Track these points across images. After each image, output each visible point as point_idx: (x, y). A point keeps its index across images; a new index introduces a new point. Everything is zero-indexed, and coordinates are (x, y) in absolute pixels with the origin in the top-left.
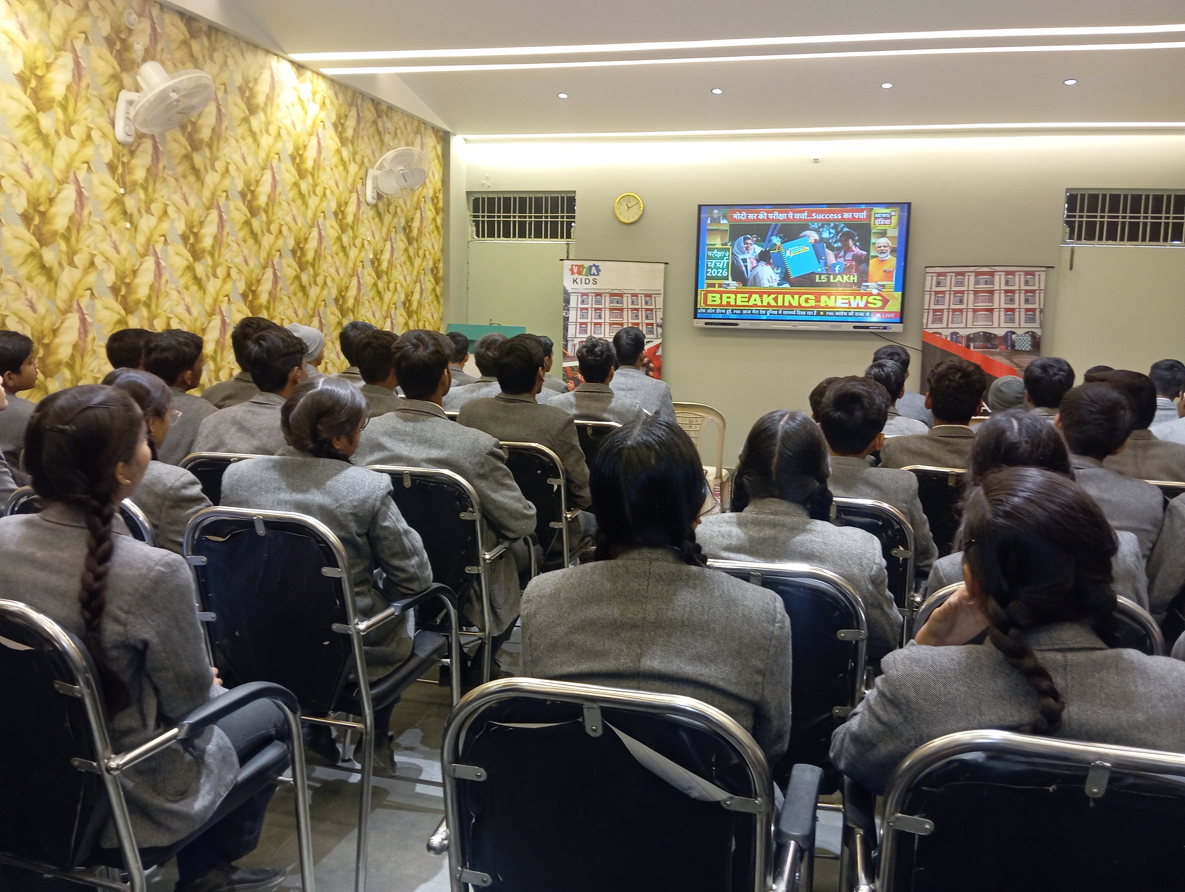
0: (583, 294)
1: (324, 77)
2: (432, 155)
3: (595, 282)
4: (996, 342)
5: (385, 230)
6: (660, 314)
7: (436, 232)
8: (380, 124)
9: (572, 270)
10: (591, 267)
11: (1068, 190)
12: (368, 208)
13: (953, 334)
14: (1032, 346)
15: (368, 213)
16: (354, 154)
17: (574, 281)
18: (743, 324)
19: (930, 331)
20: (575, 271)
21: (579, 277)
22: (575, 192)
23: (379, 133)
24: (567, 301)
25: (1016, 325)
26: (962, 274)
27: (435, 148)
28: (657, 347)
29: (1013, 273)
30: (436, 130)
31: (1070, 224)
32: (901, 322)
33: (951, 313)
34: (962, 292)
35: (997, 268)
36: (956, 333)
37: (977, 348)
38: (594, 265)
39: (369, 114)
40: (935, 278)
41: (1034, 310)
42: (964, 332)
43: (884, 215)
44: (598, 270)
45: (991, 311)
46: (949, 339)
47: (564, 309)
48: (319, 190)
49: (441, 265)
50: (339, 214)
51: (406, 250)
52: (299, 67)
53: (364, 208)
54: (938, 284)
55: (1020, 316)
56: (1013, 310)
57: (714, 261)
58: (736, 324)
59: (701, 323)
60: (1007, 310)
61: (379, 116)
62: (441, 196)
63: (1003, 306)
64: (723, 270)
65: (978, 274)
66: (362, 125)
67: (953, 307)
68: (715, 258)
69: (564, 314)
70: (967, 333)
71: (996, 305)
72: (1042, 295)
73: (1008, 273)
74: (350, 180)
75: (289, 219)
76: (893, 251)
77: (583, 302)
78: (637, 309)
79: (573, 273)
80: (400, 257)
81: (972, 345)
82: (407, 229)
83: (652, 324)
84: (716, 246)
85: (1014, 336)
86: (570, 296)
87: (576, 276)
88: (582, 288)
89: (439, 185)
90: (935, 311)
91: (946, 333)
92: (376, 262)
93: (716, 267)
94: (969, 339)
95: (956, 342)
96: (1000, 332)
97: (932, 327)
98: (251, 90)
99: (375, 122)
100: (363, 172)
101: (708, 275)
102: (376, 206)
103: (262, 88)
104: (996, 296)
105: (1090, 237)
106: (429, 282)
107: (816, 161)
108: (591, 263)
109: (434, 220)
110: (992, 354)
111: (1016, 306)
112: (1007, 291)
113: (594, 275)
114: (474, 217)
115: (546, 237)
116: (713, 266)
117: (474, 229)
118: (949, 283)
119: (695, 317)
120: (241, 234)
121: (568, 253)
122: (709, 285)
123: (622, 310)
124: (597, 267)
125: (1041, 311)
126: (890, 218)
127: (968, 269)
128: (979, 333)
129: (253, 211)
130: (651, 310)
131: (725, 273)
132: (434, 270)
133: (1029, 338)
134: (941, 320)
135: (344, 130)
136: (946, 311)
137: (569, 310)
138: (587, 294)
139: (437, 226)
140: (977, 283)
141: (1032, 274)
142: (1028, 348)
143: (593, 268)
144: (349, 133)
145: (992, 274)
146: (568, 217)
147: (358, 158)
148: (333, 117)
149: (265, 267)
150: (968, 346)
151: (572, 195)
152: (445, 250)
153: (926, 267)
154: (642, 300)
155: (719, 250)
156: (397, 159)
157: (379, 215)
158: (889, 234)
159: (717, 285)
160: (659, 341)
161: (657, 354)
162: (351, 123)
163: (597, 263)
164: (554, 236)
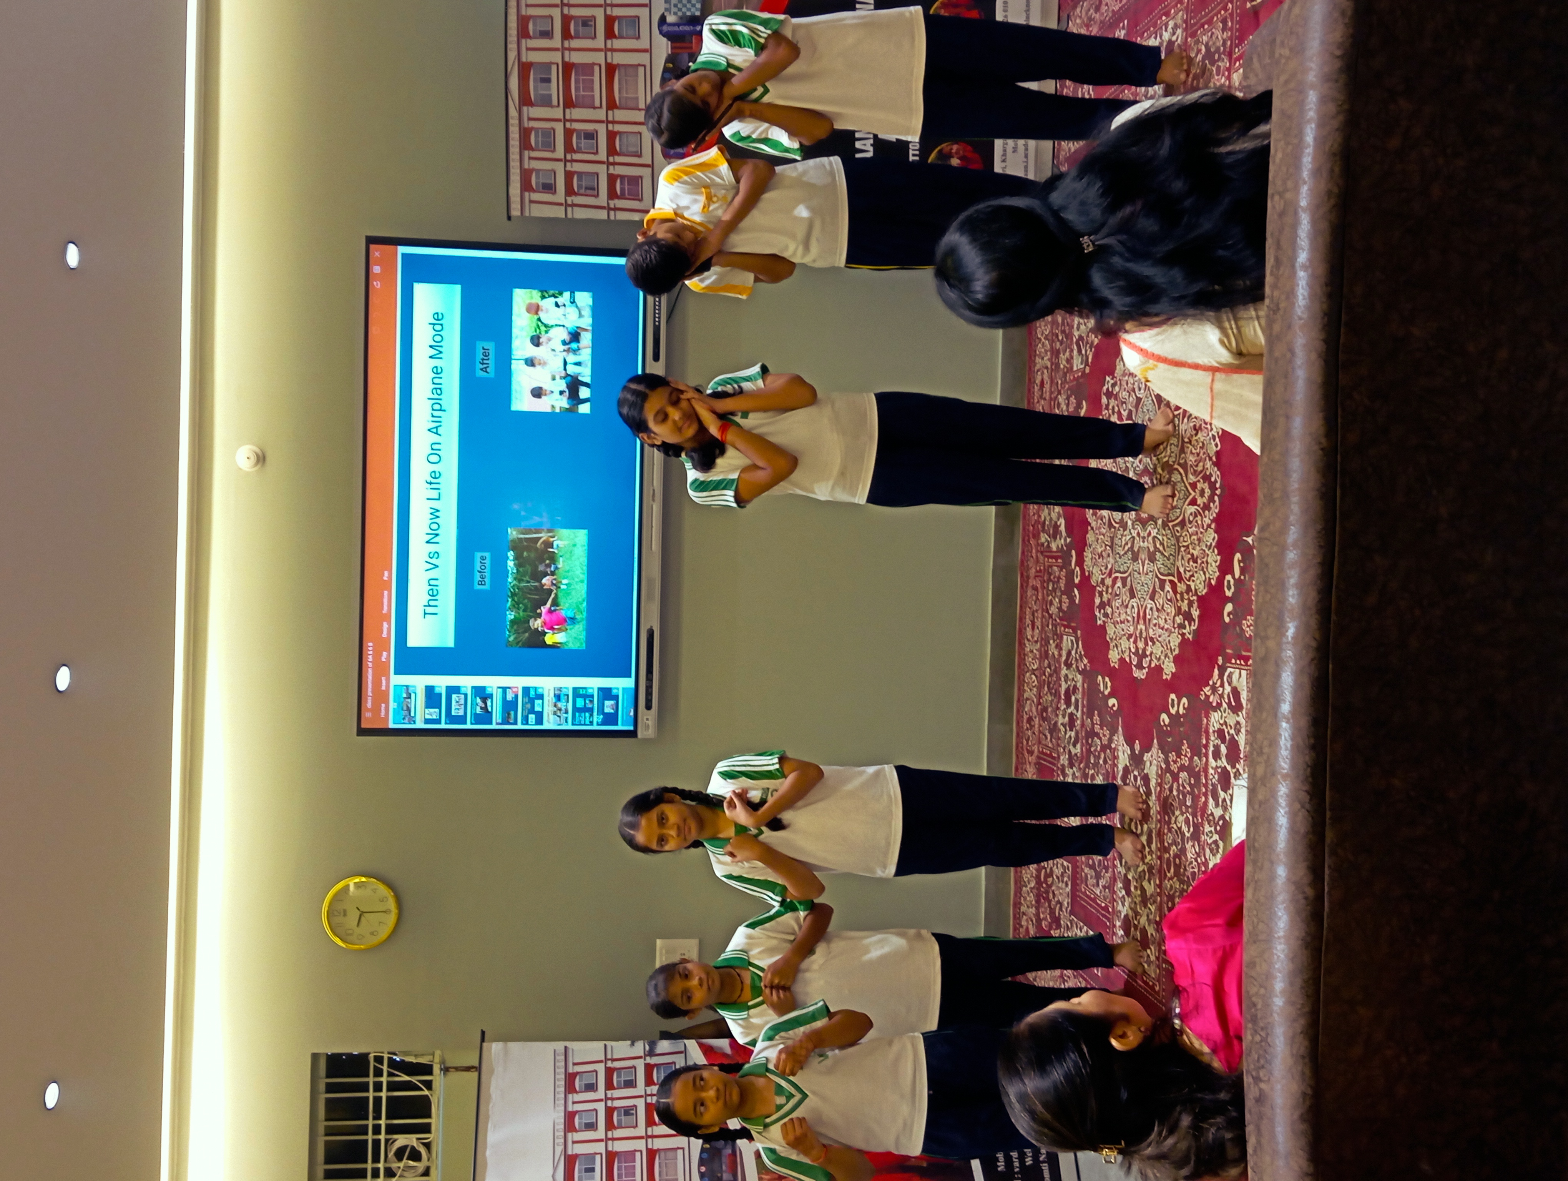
26: (525, 134)
33: (618, 159)
34: (568, 133)
35: (512, 55)
40: (536, 196)
45: (611, 69)
54: (549, 188)
56: (610, 21)
60: (610, 34)
63: (600, 42)
65: (525, 100)
67: (603, 155)
71: (599, 58)
73: (523, 33)
85: (671, 19)
90: (612, 195)
96: (663, 48)
104: (576, 58)
112: (566, 35)
115: (427, 1128)
118: (548, 163)
127: (514, 121)
136: (612, 170)
140: (546, 102)
145: (525, 69)
146: (379, 1073)
151: (322, 1065)
153: (509, 218)
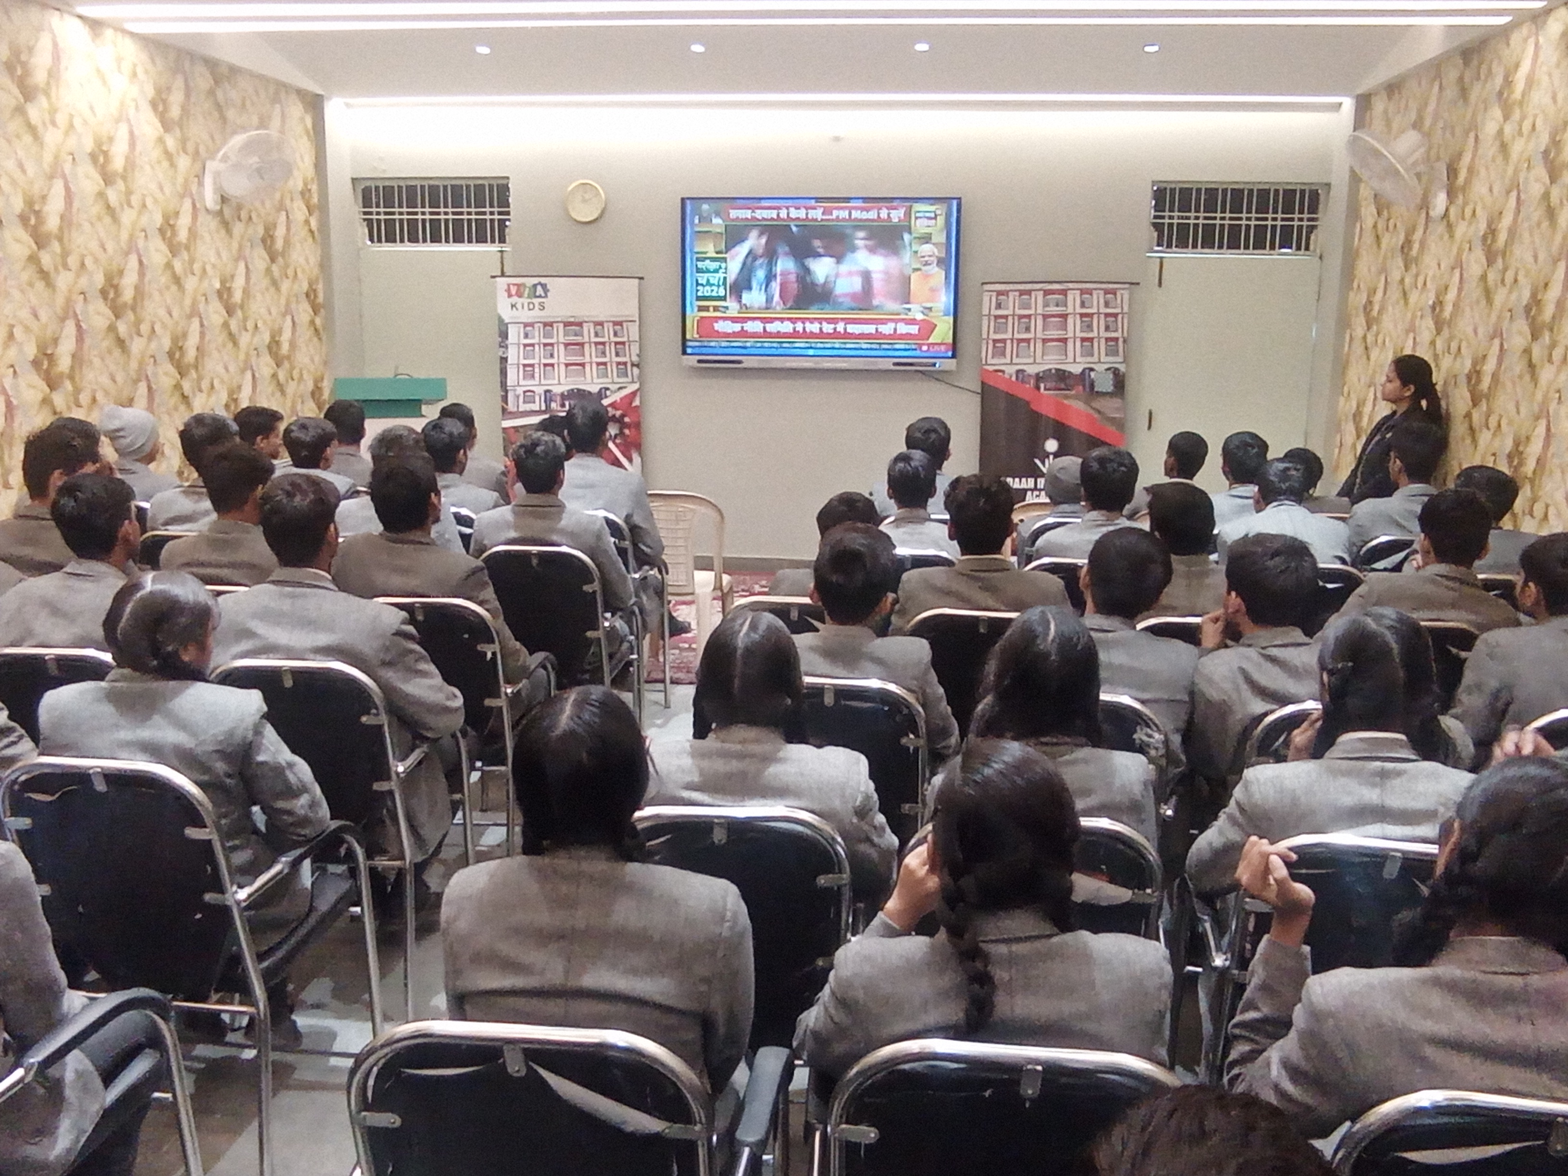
0: (526, 325)
1: (132, 35)
2: (299, 129)
3: (542, 307)
4: (1070, 382)
5: (235, 245)
6: (635, 349)
7: (310, 240)
8: (220, 94)
9: (508, 291)
10: (535, 286)
11: (1154, 183)
12: (209, 217)
13: (1018, 372)
14: (1115, 386)
15: (208, 225)
16: (184, 141)
17: (513, 306)
18: (749, 362)
19: (991, 368)
20: (513, 291)
21: (520, 300)
22: (508, 178)
23: (219, 107)
24: (504, 335)
25: (1095, 359)
26: (1029, 292)
27: (302, 119)
28: (634, 394)
29: (1090, 292)
30: (301, 93)
31: (1158, 227)
32: (954, 356)
33: (1015, 345)
34: (1029, 317)
35: (1071, 285)
36: (1023, 371)
37: (1049, 390)
38: (540, 283)
39: (203, 81)
40: (994, 299)
41: (1116, 339)
42: (1032, 370)
43: (928, 215)
44: (546, 290)
45: (1064, 341)
46: (1014, 378)
47: (501, 346)
48: (135, 200)
49: (320, 287)
50: (167, 230)
51: (268, 271)
52: (95, 25)
53: (202, 218)
54: (999, 306)
55: (1100, 347)
56: (1091, 340)
57: (706, 275)
58: (739, 362)
59: (692, 360)
60: (1083, 340)
61: (217, 82)
62: (314, 188)
63: (1079, 334)
64: (719, 286)
65: (1047, 293)
66: (193, 100)
67: (1017, 336)
68: (708, 271)
69: (500, 354)
70: (1036, 371)
71: (1070, 334)
72: (1126, 321)
73: (1083, 292)
74: (180, 180)
75: (94, 246)
76: (940, 262)
77: (526, 336)
78: (603, 344)
79: (510, 296)
80: (260, 281)
81: (1042, 386)
82: (268, 240)
83: (625, 364)
84: (708, 255)
85: (1093, 374)
86: (507, 328)
87: (515, 299)
88: (526, 315)
89: (310, 172)
90: (995, 341)
91: (1011, 370)
92: (224, 293)
93: (708, 283)
94: (1039, 378)
95: (1023, 382)
96: (1076, 369)
97: (994, 363)
98: (24, 65)
99: (211, 93)
100: (198, 166)
101: (700, 294)
102: (220, 213)
103: (41, 62)
104: (1070, 320)
105: (1183, 243)
106: (304, 312)
107: (837, 139)
108: (535, 280)
109: (307, 222)
110: (1067, 397)
111: (1094, 334)
112: (1082, 315)
113: (540, 296)
114: (365, 213)
115: (470, 241)
116: (704, 282)
117: (366, 231)
118: (1012, 305)
119: (684, 353)
120: (25, 276)
121: (502, 263)
122: (701, 309)
123: (582, 345)
124: (544, 286)
125: (1125, 341)
126: (935, 218)
127: (1035, 286)
128: (1050, 370)
129: (40, 240)
130: (623, 343)
131: (722, 293)
132: (311, 295)
133: (1111, 376)
134: (1003, 354)
135: (166, 109)
136: (1009, 342)
137: (506, 347)
138: (532, 325)
139: (311, 231)
140: (1046, 305)
141: (1114, 292)
142: (1110, 389)
143: (539, 288)
144: (175, 112)
145: (1064, 292)
146: (500, 213)
147: (190, 147)
148: (150, 92)
149: (63, 320)
150: (1038, 388)
151: (504, 182)
152: (325, 264)
153: (983, 284)
154: (609, 329)
155: (713, 259)
156: (248, 147)
157: (226, 225)
158: (934, 239)
159: (711, 309)
160: (636, 386)
161: (634, 404)
162: (176, 98)
163: (543, 280)
164: (481, 239)
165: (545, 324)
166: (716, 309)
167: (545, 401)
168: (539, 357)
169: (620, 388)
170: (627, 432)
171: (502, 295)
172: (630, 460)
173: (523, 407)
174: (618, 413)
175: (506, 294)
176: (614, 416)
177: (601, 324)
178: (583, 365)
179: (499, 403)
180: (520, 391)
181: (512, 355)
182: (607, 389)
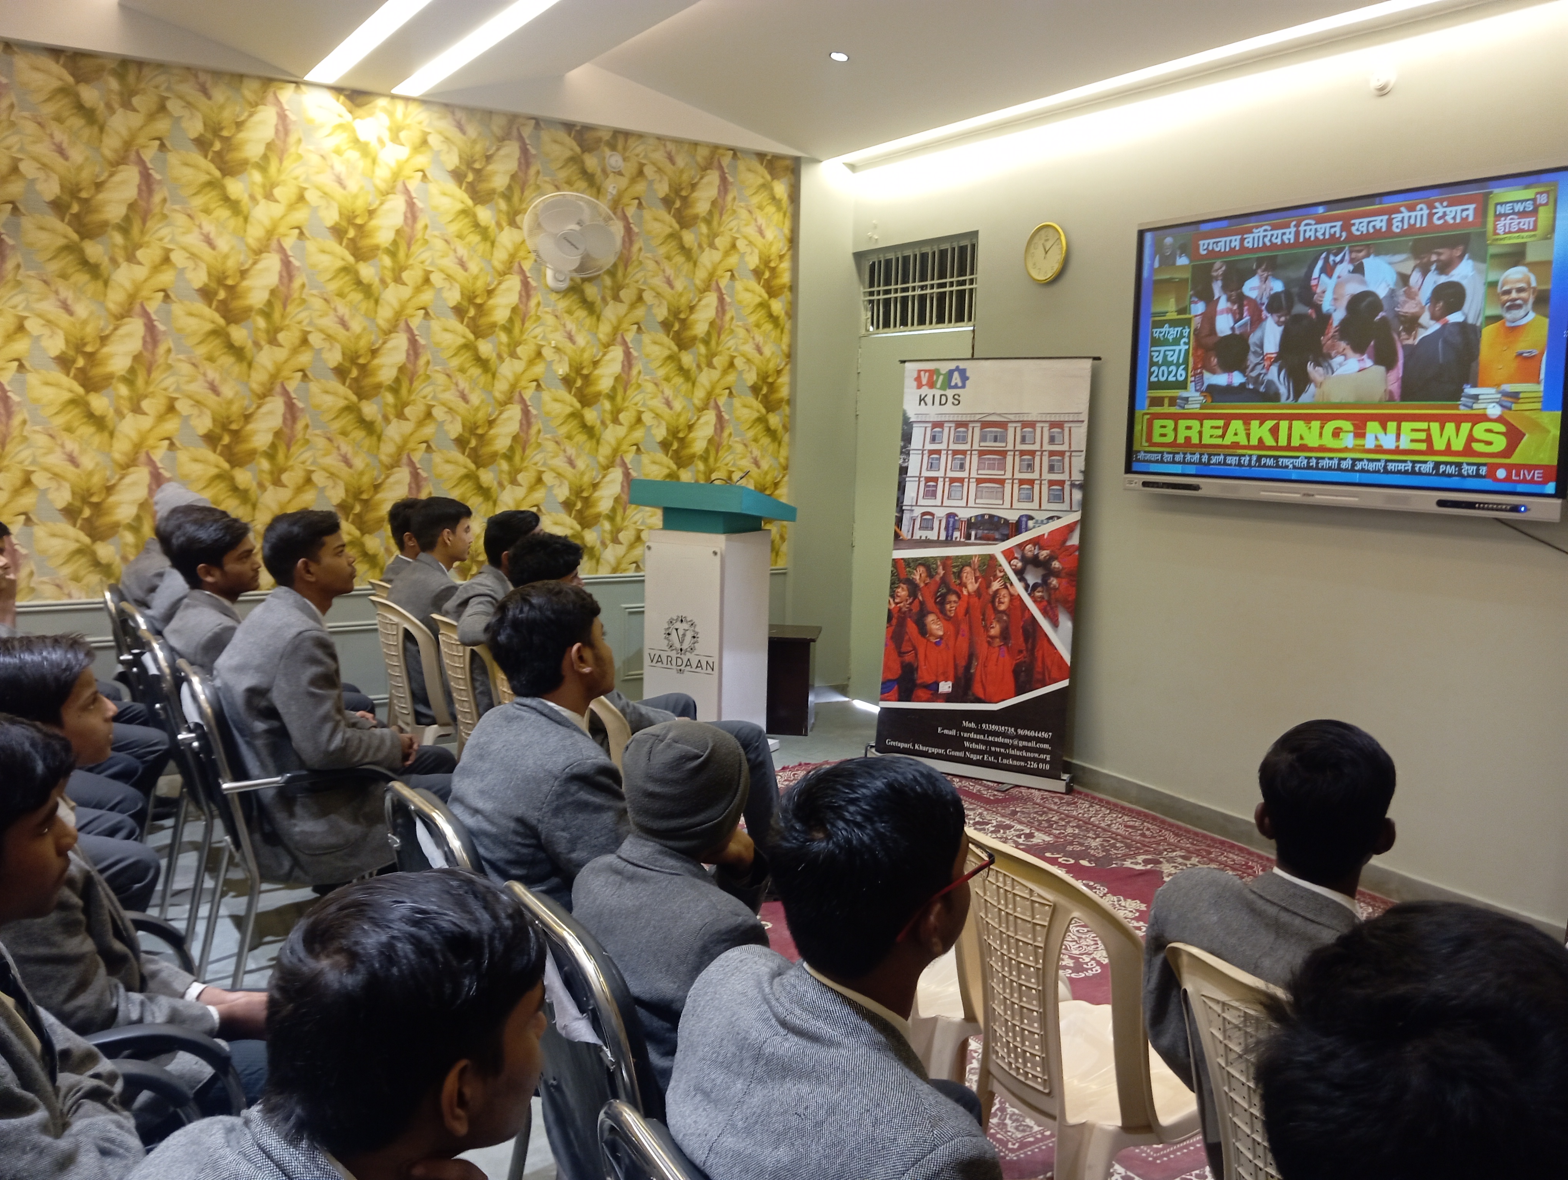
0: (935, 425)
3: (957, 401)
5: (605, 329)
6: (1079, 463)
8: (590, 162)
9: (918, 379)
10: (951, 373)
12: (554, 296)
15: (552, 305)
16: (515, 213)
17: (922, 400)
20: (924, 381)
21: (931, 392)
22: (978, 233)
23: (587, 175)
24: (907, 438)
27: (765, 186)
28: (1070, 528)
30: (763, 159)
38: (958, 369)
39: (557, 147)
44: (964, 378)
47: (902, 453)
49: (780, 378)
50: (470, 309)
51: (672, 359)
53: (541, 296)
57: (1163, 349)
58: (1196, 488)
59: (1138, 482)
61: (586, 148)
64: (1178, 365)
66: (535, 168)
69: (900, 462)
74: (501, 256)
77: (934, 439)
78: (1032, 453)
79: (920, 386)
80: (653, 371)
82: (675, 324)
83: (1061, 483)
84: (1167, 316)
86: (912, 428)
87: (925, 390)
88: (936, 412)
92: (576, 380)
93: (1165, 361)
99: (574, 160)
101: (1153, 379)
102: (575, 291)
106: (744, 408)
108: (952, 365)
109: (763, 304)
113: (956, 387)
114: (868, 294)
116: (1160, 359)
117: (869, 315)
119: (1129, 470)
122: (1155, 402)
123: (1003, 453)
124: (963, 373)
130: (1062, 454)
131: (1181, 375)
132: (763, 388)
135: (482, 178)
137: (908, 454)
138: (941, 425)
139: (770, 316)
143: (956, 374)
144: (499, 182)
146: (970, 282)
147: (524, 218)
151: (973, 239)
154: (1042, 433)
155: (1173, 323)
157: (587, 305)
158: (1531, 257)
159: (1166, 401)
160: (1076, 517)
162: (502, 167)
163: (962, 365)
164: (960, 317)
165: (960, 424)
166: (1173, 401)
167: (947, 528)
168: (945, 469)
169: (1051, 518)
170: (1054, 582)
171: (910, 384)
172: (1055, 624)
173: (919, 534)
174: (1044, 554)
175: (915, 384)
176: (1036, 557)
177: (1032, 424)
178: (1002, 482)
179: (893, 527)
180: (918, 512)
181: (914, 465)
182: (1030, 518)
